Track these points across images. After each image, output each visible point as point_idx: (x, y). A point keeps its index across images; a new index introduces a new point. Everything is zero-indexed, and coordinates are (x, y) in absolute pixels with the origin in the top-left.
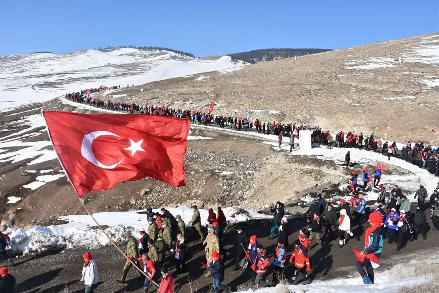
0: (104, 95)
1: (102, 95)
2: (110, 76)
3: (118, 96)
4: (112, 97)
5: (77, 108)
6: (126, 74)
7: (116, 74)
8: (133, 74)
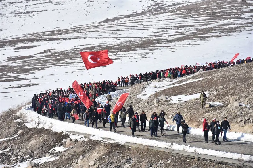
0: (145, 98)
1: (140, 96)
2: (160, 41)
3: (184, 98)
4: (167, 101)
5: (66, 136)
6: (207, 31)
7: (177, 33)
8: (231, 30)
